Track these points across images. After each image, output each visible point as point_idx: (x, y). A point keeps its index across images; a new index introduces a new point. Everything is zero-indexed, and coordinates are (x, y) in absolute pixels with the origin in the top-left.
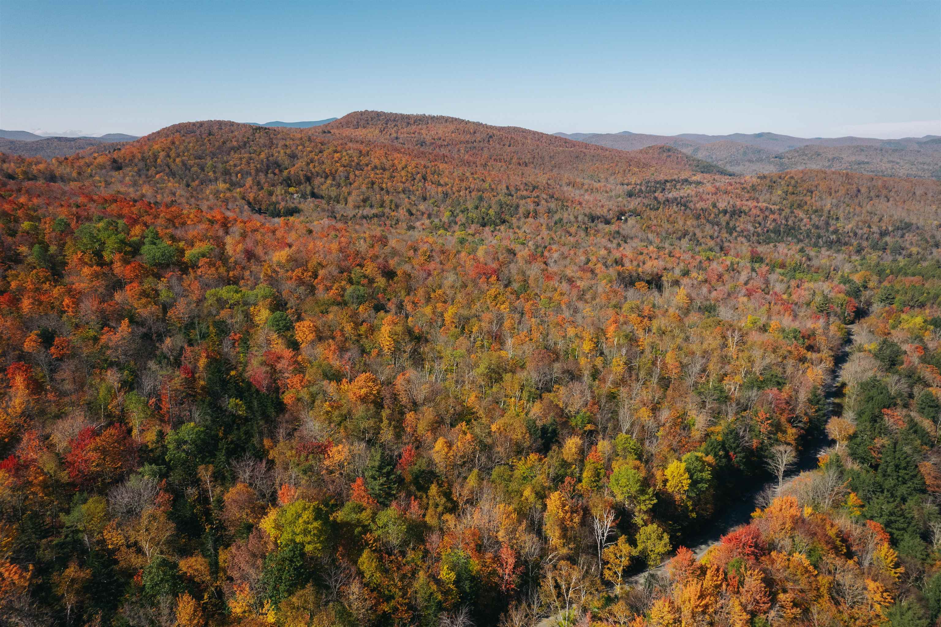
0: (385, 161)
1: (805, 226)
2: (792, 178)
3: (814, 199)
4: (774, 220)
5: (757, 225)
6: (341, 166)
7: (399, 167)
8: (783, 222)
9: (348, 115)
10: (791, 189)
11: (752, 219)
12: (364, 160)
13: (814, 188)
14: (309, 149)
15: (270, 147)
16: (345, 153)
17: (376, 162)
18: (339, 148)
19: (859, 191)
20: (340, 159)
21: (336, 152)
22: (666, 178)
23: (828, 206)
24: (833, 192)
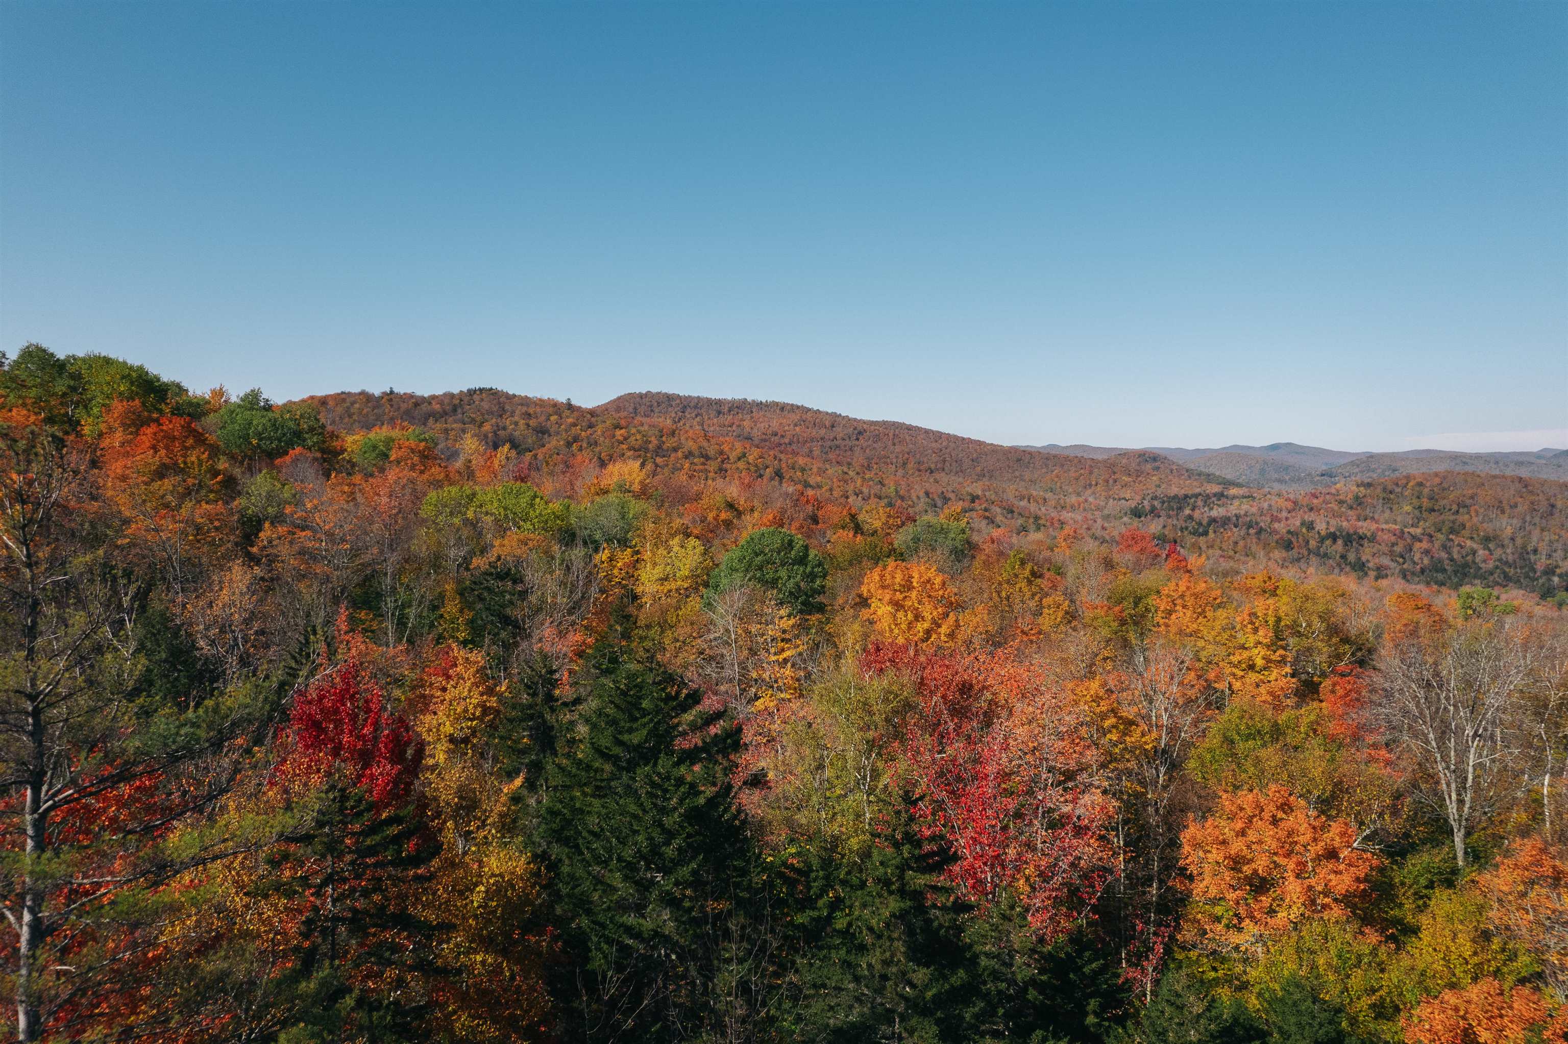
0: (705, 444)
1: (1484, 561)
2: (1420, 484)
3: (1475, 519)
4: (1427, 552)
5: (1401, 560)
6: (629, 449)
7: (733, 456)
8: (1444, 555)
9: (619, 398)
10: (1426, 503)
11: (1385, 549)
12: (670, 443)
13: (1468, 502)
14: (570, 420)
15: (501, 416)
16: (633, 430)
17: (690, 445)
18: (623, 423)
19: (1553, 506)
20: (625, 439)
21: (618, 427)
22: (1183, 492)
23: (1509, 531)
24: (1507, 508)
